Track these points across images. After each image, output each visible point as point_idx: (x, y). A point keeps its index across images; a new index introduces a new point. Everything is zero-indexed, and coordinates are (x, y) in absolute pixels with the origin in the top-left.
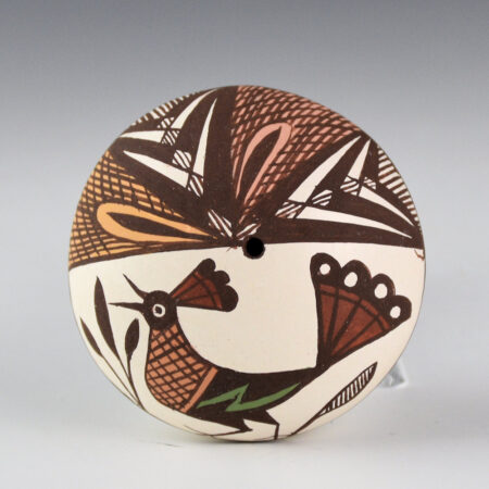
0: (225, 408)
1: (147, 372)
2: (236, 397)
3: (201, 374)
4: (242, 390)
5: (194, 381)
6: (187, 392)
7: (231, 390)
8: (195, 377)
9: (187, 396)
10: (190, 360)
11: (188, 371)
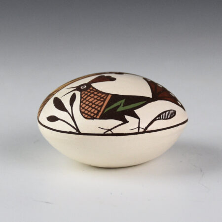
0: (116, 110)
1: (80, 106)
2: (121, 104)
3: (105, 98)
4: (123, 101)
5: (102, 101)
6: (99, 106)
7: (118, 101)
8: (102, 99)
9: (99, 109)
10: (100, 94)
11: (99, 98)
